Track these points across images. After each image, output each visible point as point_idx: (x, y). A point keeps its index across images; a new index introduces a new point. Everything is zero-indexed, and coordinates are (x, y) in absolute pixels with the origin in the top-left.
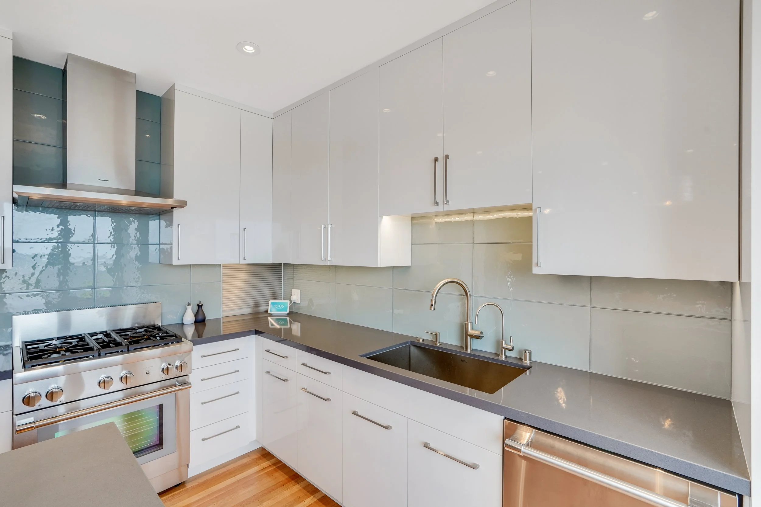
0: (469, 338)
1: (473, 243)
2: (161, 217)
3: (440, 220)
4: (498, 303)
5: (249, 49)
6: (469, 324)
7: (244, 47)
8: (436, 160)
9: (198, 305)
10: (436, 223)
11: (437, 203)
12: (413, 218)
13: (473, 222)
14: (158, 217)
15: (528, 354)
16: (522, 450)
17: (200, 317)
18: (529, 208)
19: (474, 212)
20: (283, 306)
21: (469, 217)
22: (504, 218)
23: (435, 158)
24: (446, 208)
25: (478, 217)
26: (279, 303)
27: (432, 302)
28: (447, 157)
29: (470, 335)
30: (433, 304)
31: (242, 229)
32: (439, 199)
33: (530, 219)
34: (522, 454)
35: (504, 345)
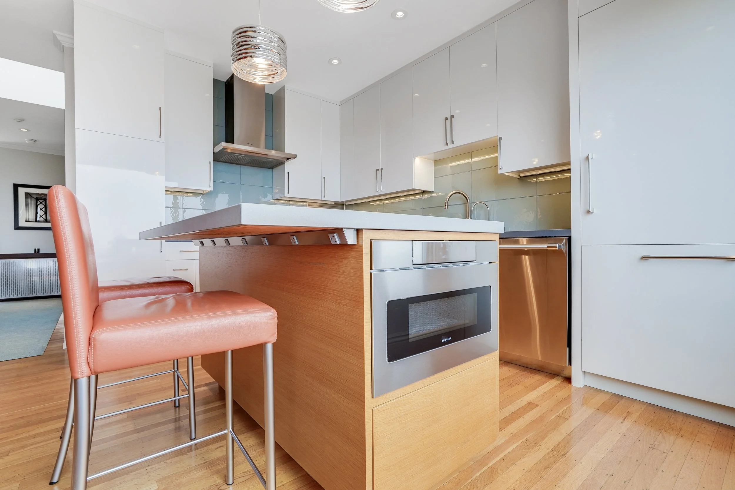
1: (472, 171)
2: (274, 170)
5: (335, 62)
7: (332, 61)
8: (447, 119)
11: (447, 144)
12: (434, 161)
14: (272, 170)
23: (446, 118)
24: (453, 146)
28: (453, 116)
30: (447, 205)
31: (323, 178)
32: (449, 141)
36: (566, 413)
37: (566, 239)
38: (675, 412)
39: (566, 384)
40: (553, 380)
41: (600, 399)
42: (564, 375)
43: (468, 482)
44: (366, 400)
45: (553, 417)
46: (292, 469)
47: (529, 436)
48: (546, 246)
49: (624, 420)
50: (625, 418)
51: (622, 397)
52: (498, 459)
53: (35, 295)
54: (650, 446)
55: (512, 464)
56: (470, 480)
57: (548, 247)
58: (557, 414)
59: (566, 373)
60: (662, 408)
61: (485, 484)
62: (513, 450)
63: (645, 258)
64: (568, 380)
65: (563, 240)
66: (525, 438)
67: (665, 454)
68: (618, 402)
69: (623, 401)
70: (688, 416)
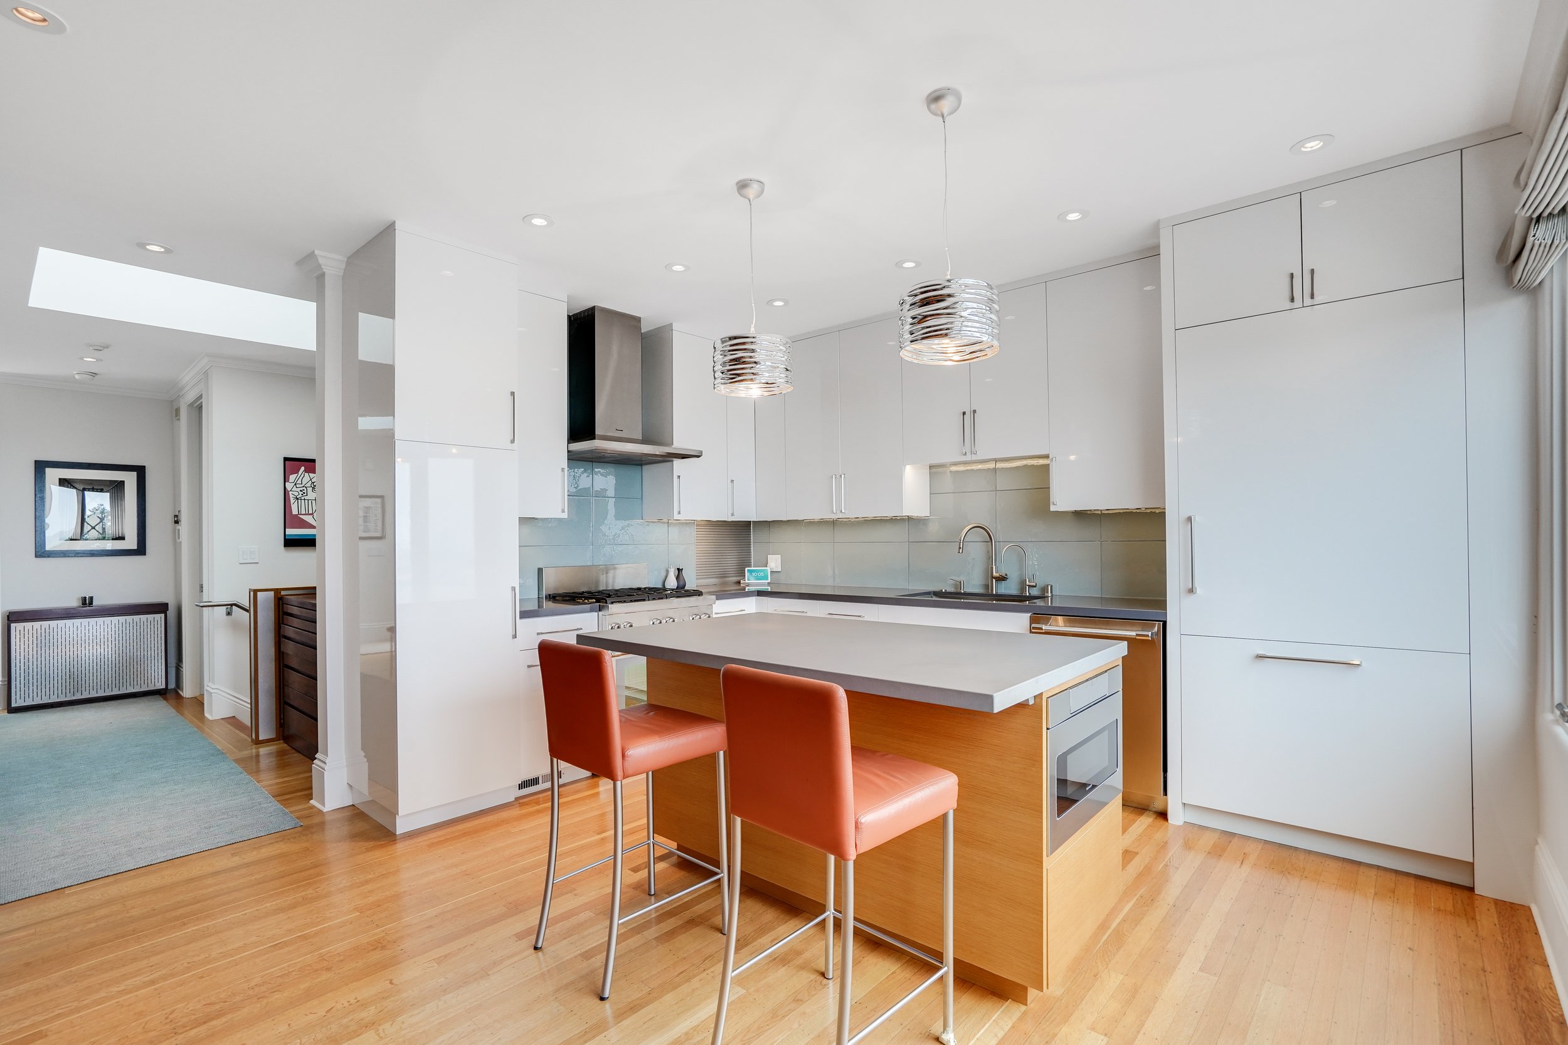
0: (994, 580)
1: (996, 491)
2: (645, 468)
3: (954, 468)
4: (1021, 544)
5: (779, 303)
6: (994, 567)
7: (774, 302)
8: (964, 413)
9: (678, 569)
10: (951, 472)
11: (964, 453)
12: (930, 467)
13: (995, 469)
14: (641, 467)
15: (1049, 587)
16: (1044, 628)
17: (681, 583)
18: (1047, 457)
19: (996, 461)
20: (762, 574)
21: (992, 465)
22: (1026, 466)
24: (974, 458)
25: (1000, 465)
26: (757, 571)
27: (960, 545)
28: (975, 411)
29: (995, 578)
30: (962, 547)
31: (729, 481)
32: (967, 449)
33: (1046, 467)
34: (1044, 631)
35: (1027, 583)
36: (1174, 860)
37: (1159, 625)
38: (1296, 849)
39: (1161, 822)
40: (1142, 817)
41: (1208, 840)
42: (1154, 810)
43: (1098, 948)
44: (1044, 859)
45: (1160, 867)
46: (890, 955)
47: (1142, 891)
48: (1135, 634)
49: (1242, 864)
50: (1243, 861)
51: (1234, 835)
52: (1118, 921)
53: (85, 696)
54: (1276, 891)
55: (1136, 925)
56: (1099, 946)
57: (1137, 635)
58: (1164, 863)
59: (1158, 805)
60: (1281, 845)
61: (1117, 947)
62: (1131, 910)
63: (1260, 657)
64: (1163, 815)
65: (1154, 626)
66: (1138, 895)
67: (1292, 898)
68: (1230, 842)
69: (1235, 840)
70: (1310, 852)
